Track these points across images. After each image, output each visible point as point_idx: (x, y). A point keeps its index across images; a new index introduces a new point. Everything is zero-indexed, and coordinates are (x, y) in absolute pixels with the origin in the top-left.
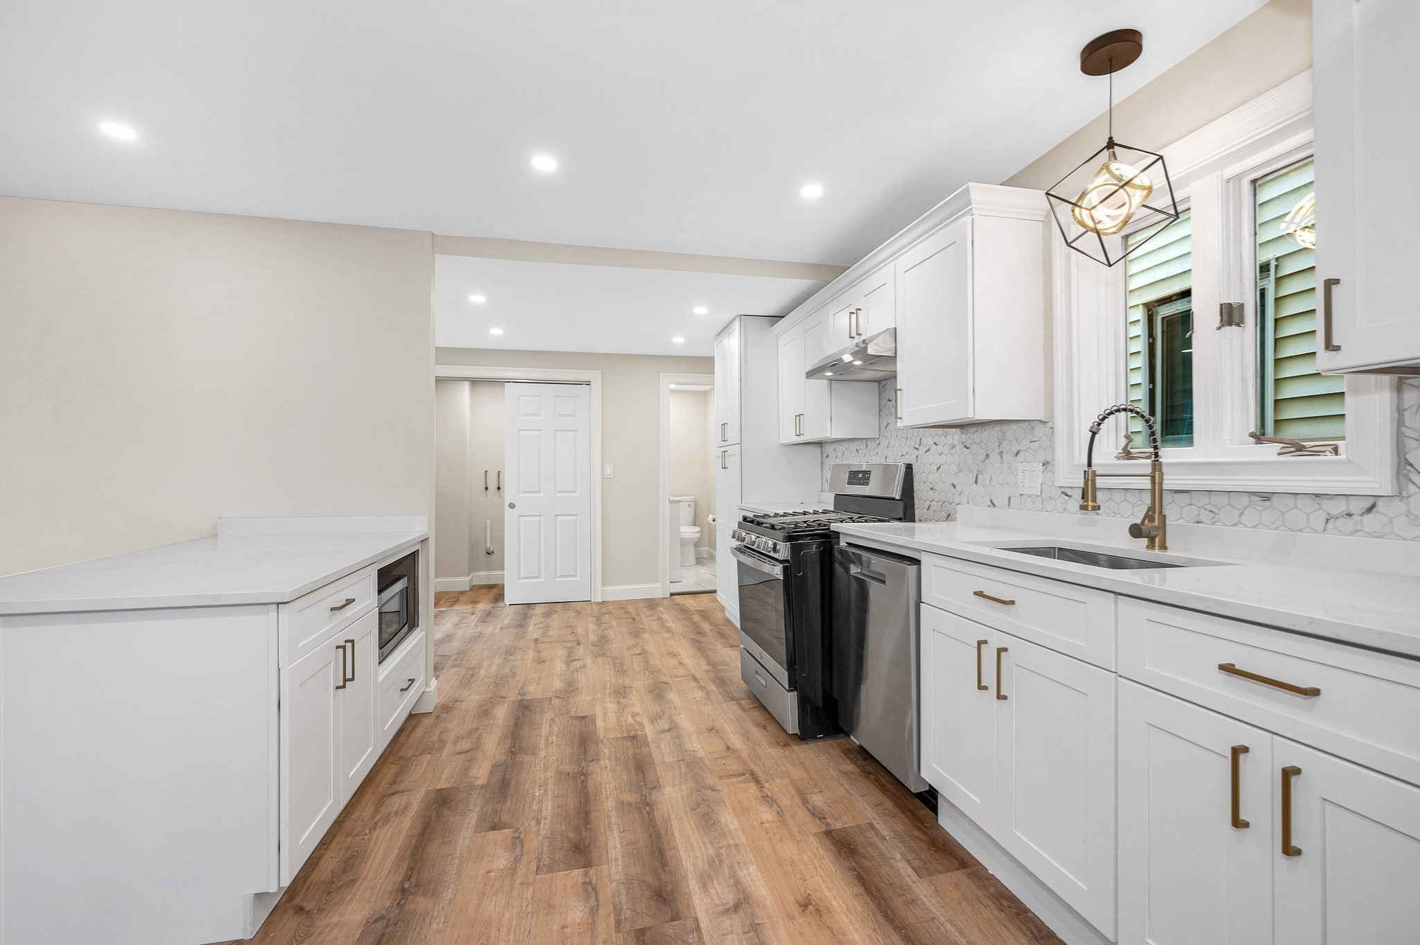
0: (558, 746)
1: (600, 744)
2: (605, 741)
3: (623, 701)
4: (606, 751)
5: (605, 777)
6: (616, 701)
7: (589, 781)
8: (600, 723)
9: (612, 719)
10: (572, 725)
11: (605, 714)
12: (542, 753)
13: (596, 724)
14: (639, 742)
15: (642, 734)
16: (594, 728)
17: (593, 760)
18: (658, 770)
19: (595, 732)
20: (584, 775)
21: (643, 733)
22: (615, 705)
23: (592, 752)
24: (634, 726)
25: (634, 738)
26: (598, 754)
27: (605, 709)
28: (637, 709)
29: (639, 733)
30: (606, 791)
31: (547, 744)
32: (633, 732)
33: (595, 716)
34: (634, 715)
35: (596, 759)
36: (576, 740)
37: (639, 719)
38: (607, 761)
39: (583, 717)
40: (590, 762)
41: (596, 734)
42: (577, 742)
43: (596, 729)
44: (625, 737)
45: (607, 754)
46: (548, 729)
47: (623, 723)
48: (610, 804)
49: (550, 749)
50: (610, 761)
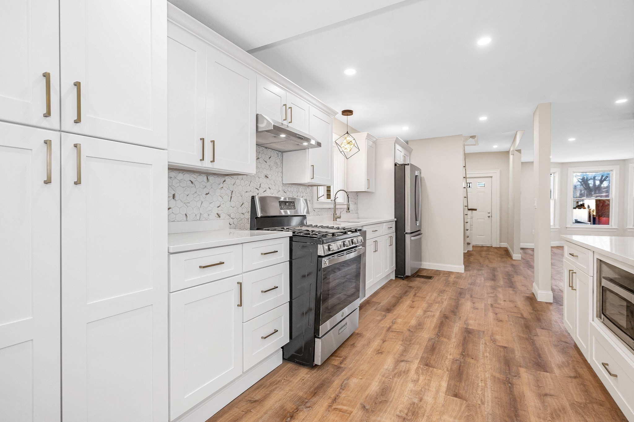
0: (477, 377)
1: (449, 368)
2: (445, 370)
3: (416, 401)
4: (447, 362)
5: (452, 350)
6: (421, 403)
7: (461, 351)
8: (444, 385)
9: (434, 385)
10: (466, 392)
11: (437, 392)
12: (488, 375)
13: (448, 385)
14: (426, 361)
15: (421, 364)
16: (450, 382)
17: (456, 360)
18: (425, 344)
19: (450, 378)
20: (463, 355)
21: (419, 365)
22: (425, 398)
23: (455, 366)
24: (422, 372)
25: (427, 365)
26: (453, 363)
27: (435, 398)
28: (410, 385)
29: (421, 366)
30: (454, 345)
31: (485, 381)
32: (425, 369)
33: (446, 392)
34: (416, 381)
35: (454, 361)
36: (464, 376)
37: (415, 377)
38: (449, 357)
39: (456, 396)
40: (458, 360)
41: (450, 377)
42: (463, 375)
43: (449, 381)
44: (432, 367)
45: (447, 360)
46: (486, 394)
47: (428, 378)
48: (453, 340)
49: (483, 376)
50: (447, 357)
